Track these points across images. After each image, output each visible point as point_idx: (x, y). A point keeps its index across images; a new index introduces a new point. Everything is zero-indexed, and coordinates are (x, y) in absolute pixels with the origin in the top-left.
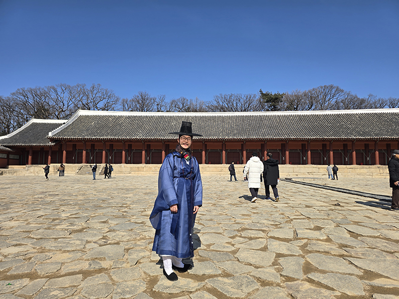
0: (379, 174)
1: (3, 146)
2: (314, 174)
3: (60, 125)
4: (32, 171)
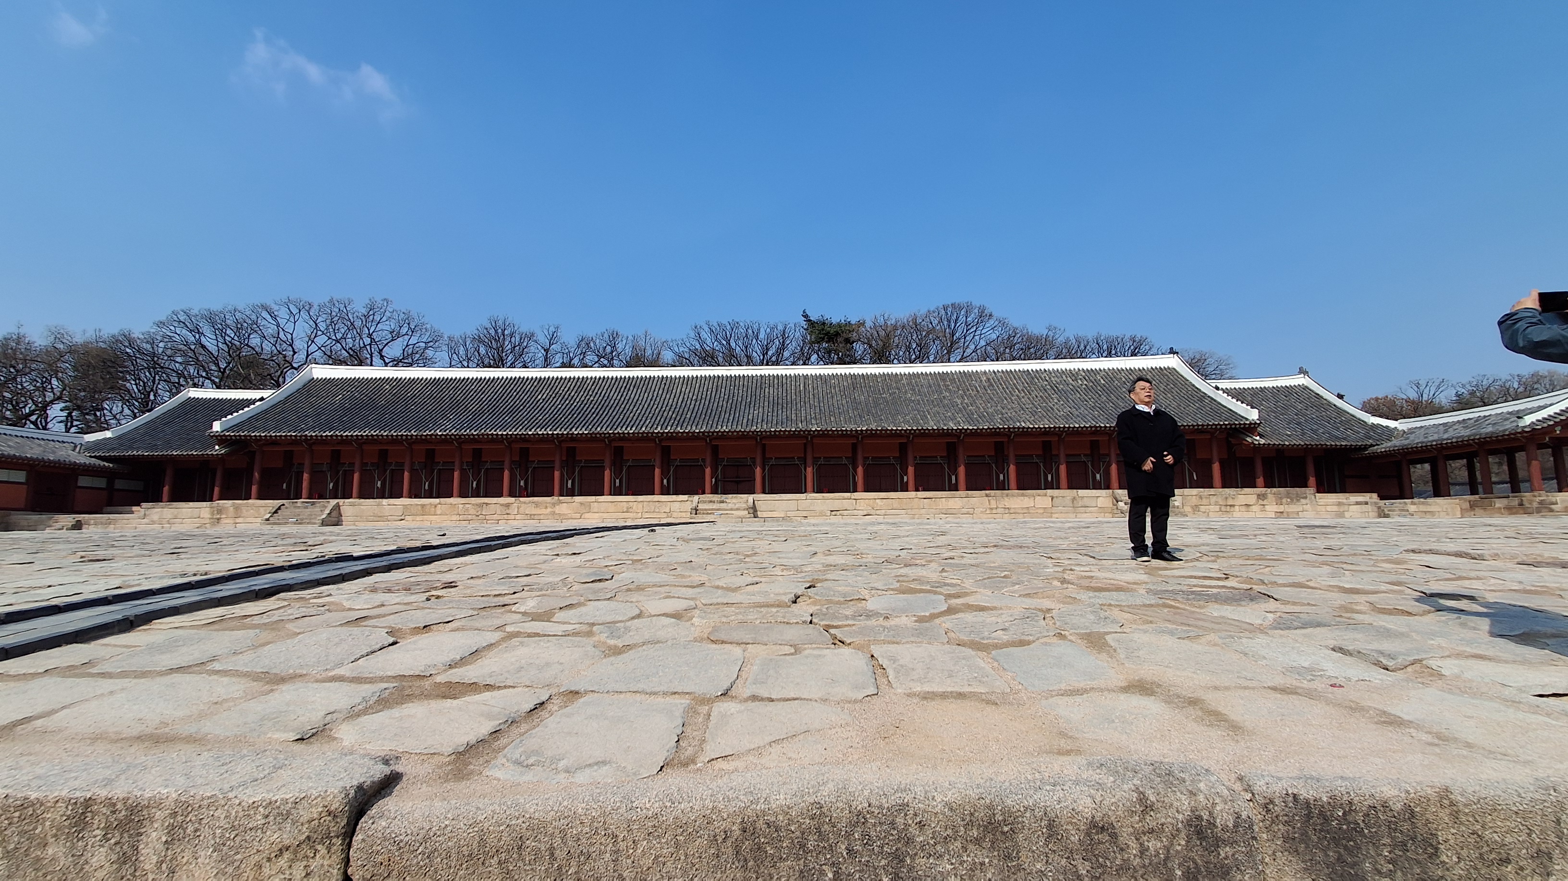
0: (988, 512)
1: (95, 457)
2: (845, 513)
3: (254, 402)
4: (156, 517)
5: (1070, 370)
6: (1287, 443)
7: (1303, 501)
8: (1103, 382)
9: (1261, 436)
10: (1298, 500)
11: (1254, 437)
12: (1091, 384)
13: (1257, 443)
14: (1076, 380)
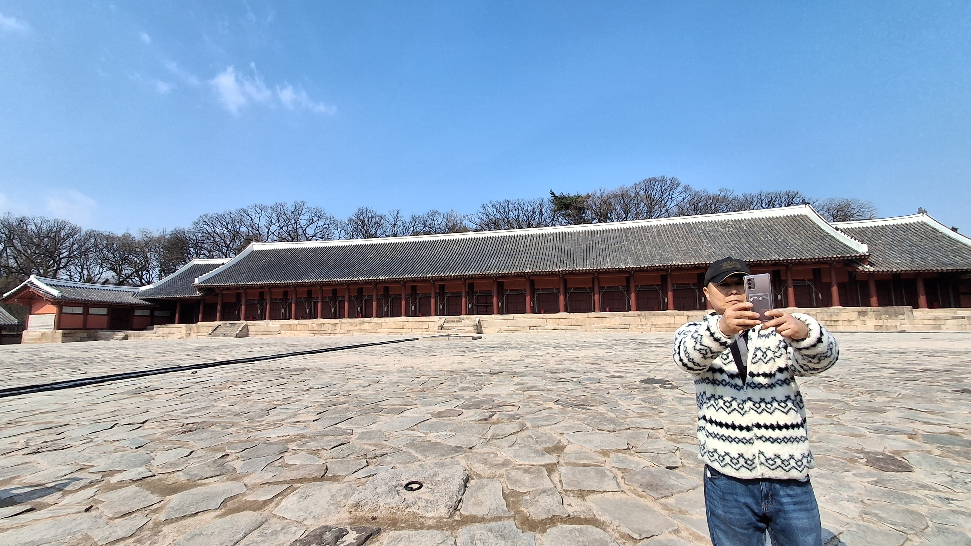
1: (145, 299)
2: (540, 328)
3: (218, 266)
4: (161, 333)
5: (722, 221)
6: (894, 270)
7: (901, 317)
8: (745, 228)
9: (871, 264)
10: (896, 316)
11: (865, 266)
12: (736, 230)
13: (867, 270)
14: (725, 228)
